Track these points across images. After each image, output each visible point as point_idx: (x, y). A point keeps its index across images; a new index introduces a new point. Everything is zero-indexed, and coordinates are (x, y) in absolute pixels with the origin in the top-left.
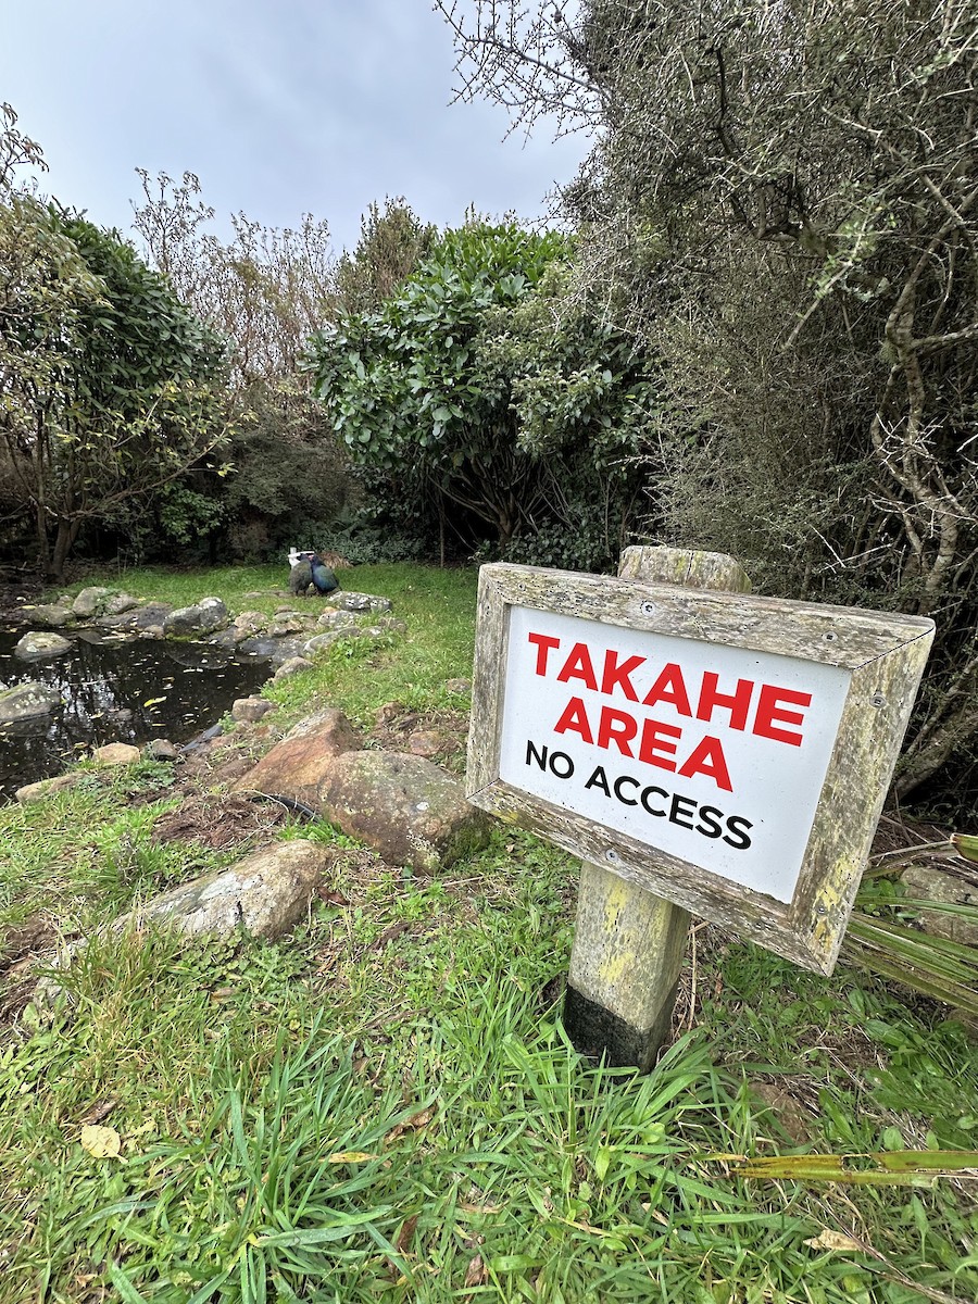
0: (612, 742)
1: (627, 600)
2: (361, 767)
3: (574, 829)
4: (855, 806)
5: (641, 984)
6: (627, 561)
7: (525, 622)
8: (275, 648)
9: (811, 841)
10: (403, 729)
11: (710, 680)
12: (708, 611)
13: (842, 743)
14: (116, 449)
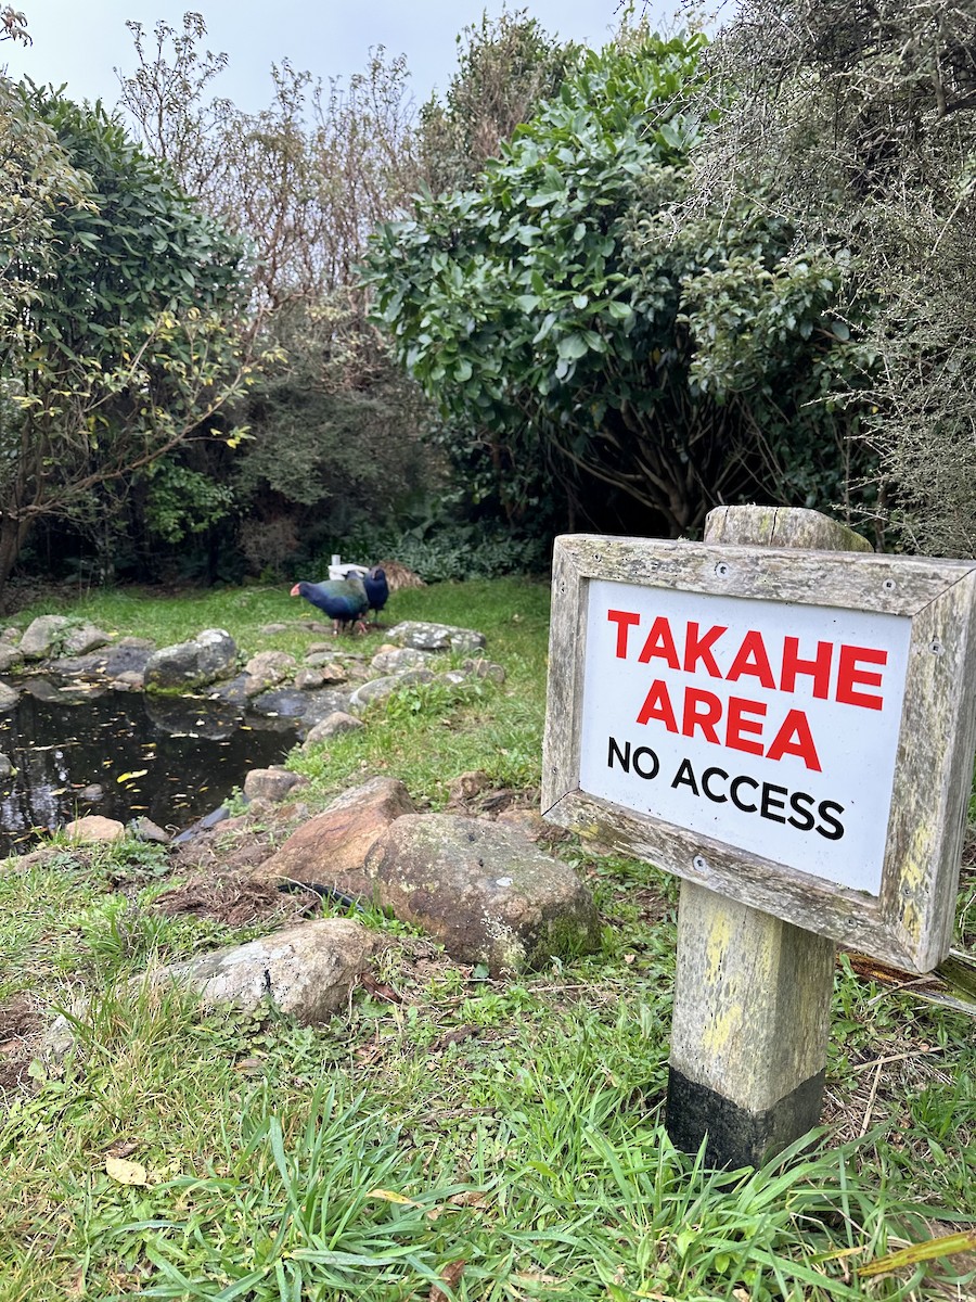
0: (697, 728)
1: (701, 563)
2: (425, 832)
3: (658, 836)
4: (926, 766)
5: (751, 1047)
6: (711, 523)
7: (605, 598)
8: (305, 705)
9: (892, 813)
10: (488, 809)
11: (791, 645)
12: (778, 568)
13: (910, 697)
14: (87, 415)
